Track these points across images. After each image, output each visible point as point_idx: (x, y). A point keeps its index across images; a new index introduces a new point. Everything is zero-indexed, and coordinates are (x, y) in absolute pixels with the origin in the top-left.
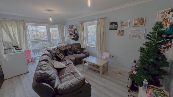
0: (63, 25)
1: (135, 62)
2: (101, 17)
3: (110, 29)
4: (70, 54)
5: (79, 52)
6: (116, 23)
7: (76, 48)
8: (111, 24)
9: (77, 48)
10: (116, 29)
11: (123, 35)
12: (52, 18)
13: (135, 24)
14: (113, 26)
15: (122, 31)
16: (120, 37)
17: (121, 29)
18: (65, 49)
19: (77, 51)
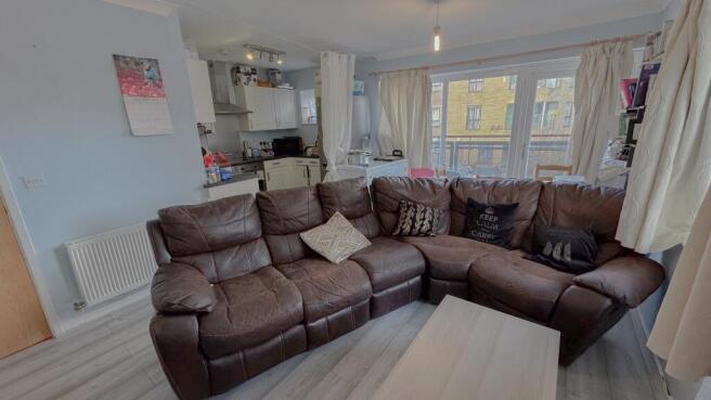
4: (489, 236)
5: (559, 251)
7: (569, 215)
18: (469, 199)
19: (549, 245)
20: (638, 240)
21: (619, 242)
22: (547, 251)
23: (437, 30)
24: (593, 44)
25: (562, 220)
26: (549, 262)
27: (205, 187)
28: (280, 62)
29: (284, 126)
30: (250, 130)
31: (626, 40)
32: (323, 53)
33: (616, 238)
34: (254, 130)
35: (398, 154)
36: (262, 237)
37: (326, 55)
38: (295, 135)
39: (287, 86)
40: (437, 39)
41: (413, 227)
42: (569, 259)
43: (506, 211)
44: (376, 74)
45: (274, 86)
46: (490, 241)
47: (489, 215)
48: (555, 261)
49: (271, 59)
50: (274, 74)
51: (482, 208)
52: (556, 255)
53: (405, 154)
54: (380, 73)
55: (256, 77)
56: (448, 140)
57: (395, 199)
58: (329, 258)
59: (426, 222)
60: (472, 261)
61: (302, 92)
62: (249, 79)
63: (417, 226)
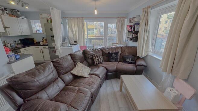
0: (123, 18)
4: (114, 60)
5: (129, 60)
7: (128, 53)
9: (130, 53)
18: (108, 52)
19: (127, 59)
20: (142, 55)
21: (138, 56)
22: (127, 61)
23: (96, 8)
24: (119, 17)
25: (127, 54)
26: (128, 63)
27: (8, 63)
28: (27, 8)
29: (24, 34)
30: (9, 35)
31: (124, 17)
32: (51, 8)
33: (137, 55)
34: (10, 35)
35: (76, 43)
36: (59, 77)
37: (52, 9)
38: (31, 37)
39: (24, 17)
40: (96, 11)
41: (99, 62)
42: (131, 61)
43: (117, 54)
44: (65, 18)
45: (17, 17)
46: (114, 61)
47: (114, 55)
48: (129, 62)
49: (22, 6)
50: (16, 12)
51: (112, 54)
52: (129, 61)
53: (78, 42)
54: (67, 17)
55: (7, 12)
56: (89, 38)
57: (90, 55)
58: (85, 76)
59: (101, 60)
60: (116, 66)
61: (31, 21)
62: (3, 13)
63: (100, 61)
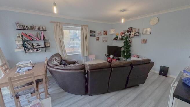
1: (106, 55)
2: (85, 25)
3: (91, 36)
6: (94, 32)
8: (91, 31)
10: (94, 36)
11: (99, 40)
12: (57, 8)
13: (104, 34)
14: (93, 33)
15: (99, 37)
16: (97, 41)
17: (98, 36)
